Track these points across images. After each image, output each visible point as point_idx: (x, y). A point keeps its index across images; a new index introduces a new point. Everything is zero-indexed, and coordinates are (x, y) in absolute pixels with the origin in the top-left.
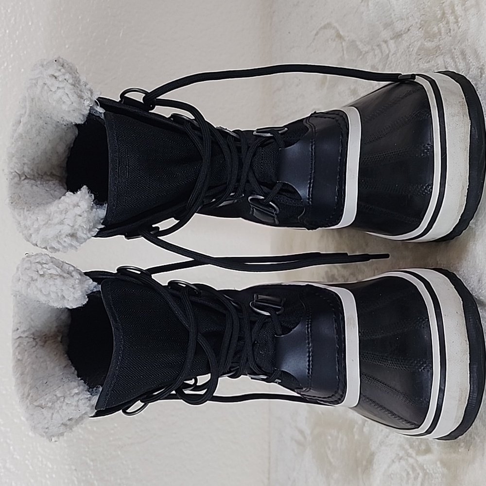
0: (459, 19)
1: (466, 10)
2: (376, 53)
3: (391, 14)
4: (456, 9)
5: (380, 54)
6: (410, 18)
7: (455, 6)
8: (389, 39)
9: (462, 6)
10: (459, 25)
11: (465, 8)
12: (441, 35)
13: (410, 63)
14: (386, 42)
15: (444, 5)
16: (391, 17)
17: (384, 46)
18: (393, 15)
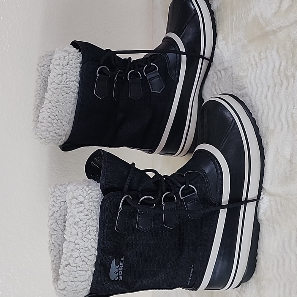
0: (258, 64)
1: (260, 60)
2: (214, 76)
3: (222, 58)
4: (256, 59)
5: (216, 77)
6: (232, 61)
7: (256, 57)
8: (221, 70)
9: (259, 58)
10: (258, 66)
11: (260, 59)
12: (248, 70)
13: (233, 82)
14: (220, 71)
15: (250, 56)
16: (222, 60)
17: (219, 73)
18: (223, 59)
